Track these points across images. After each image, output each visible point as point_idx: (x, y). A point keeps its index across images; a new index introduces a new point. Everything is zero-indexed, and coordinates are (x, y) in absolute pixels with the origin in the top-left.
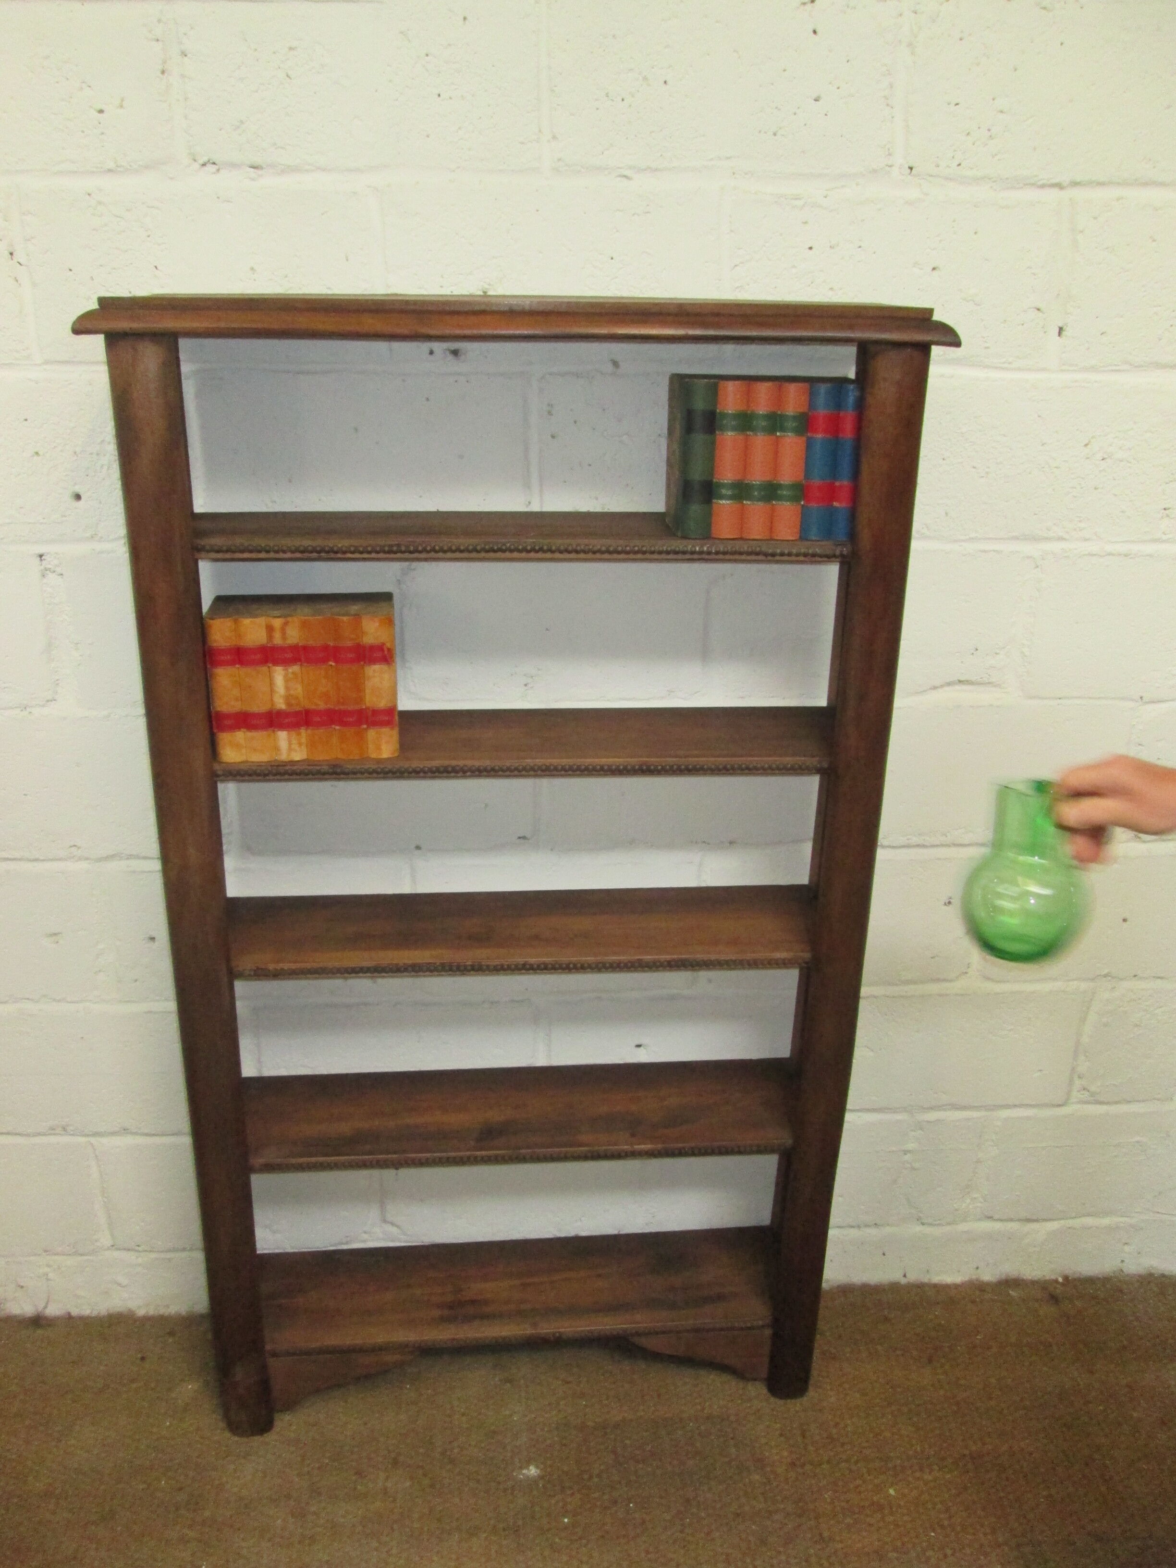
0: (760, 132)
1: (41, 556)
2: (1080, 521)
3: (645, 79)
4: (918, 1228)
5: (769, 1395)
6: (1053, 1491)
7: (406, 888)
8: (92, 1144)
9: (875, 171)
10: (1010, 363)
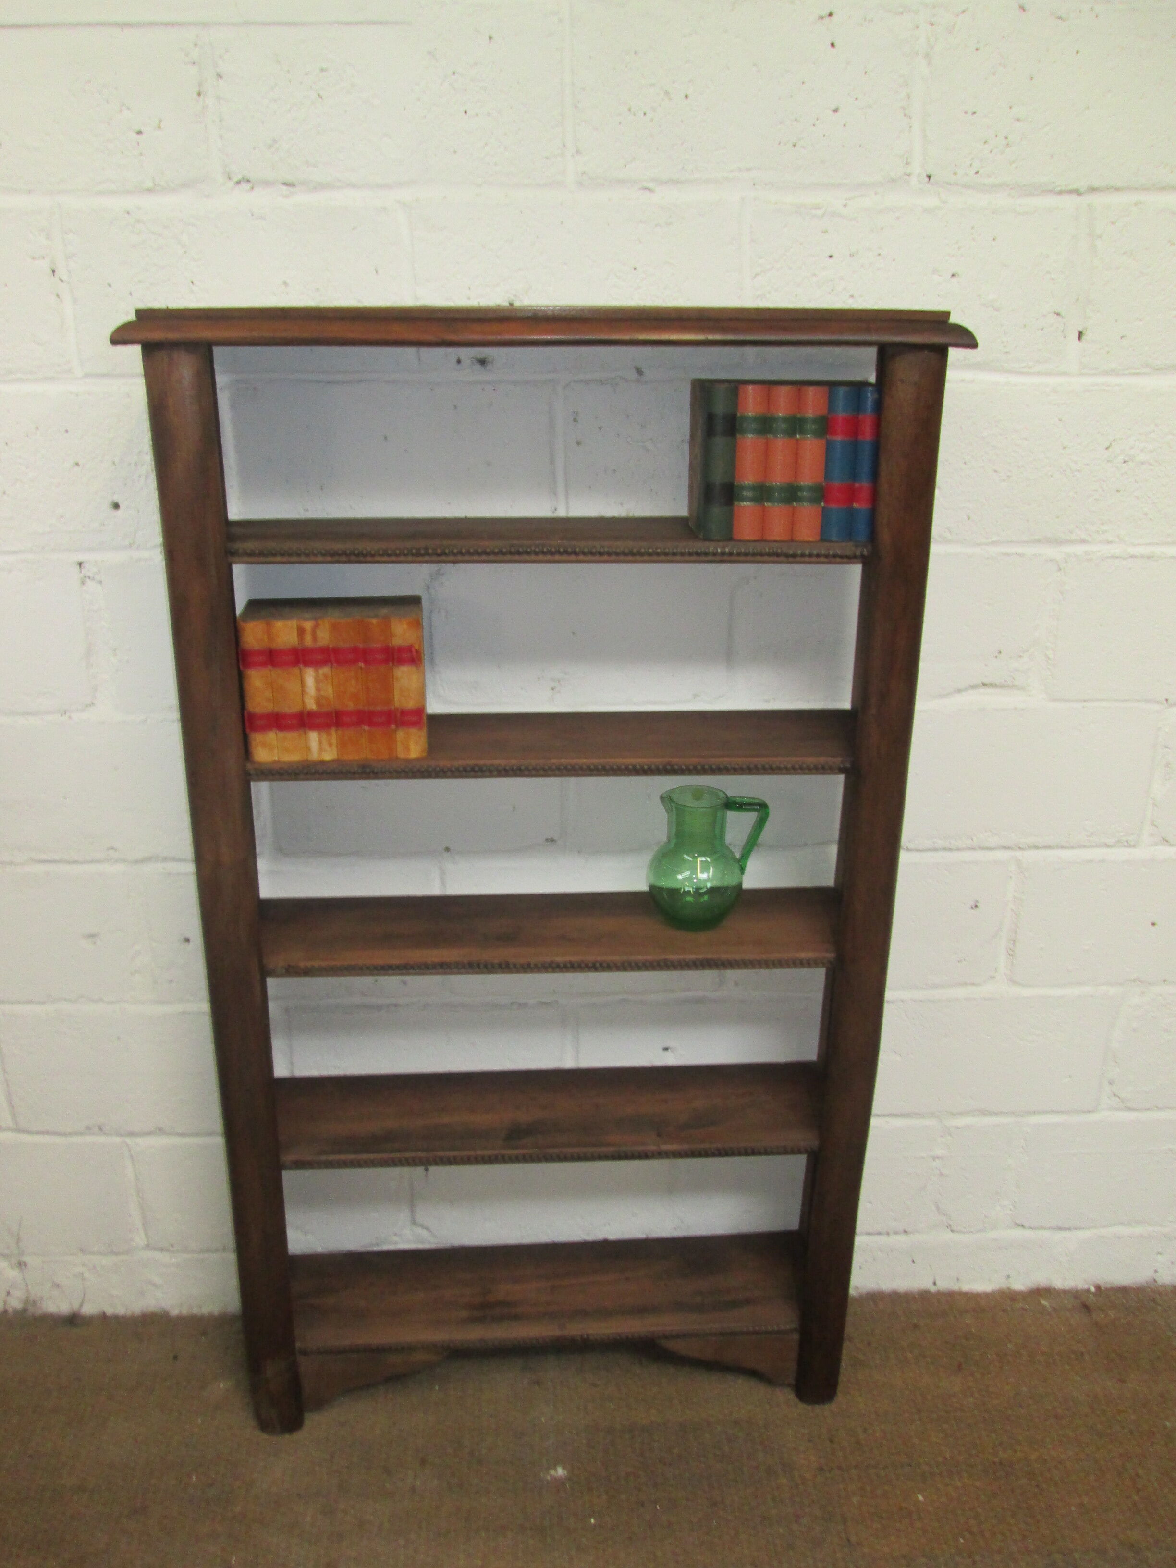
0: (780, 143)
1: (80, 564)
2: (1103, 524)
3: (667, 93)
4: (948, 1236)
5: (797, 1400)
6: (1086, 1500)
7: (435, 890)
8: (127, 1145)
9: (893, 181)
10: (1030, 368)
